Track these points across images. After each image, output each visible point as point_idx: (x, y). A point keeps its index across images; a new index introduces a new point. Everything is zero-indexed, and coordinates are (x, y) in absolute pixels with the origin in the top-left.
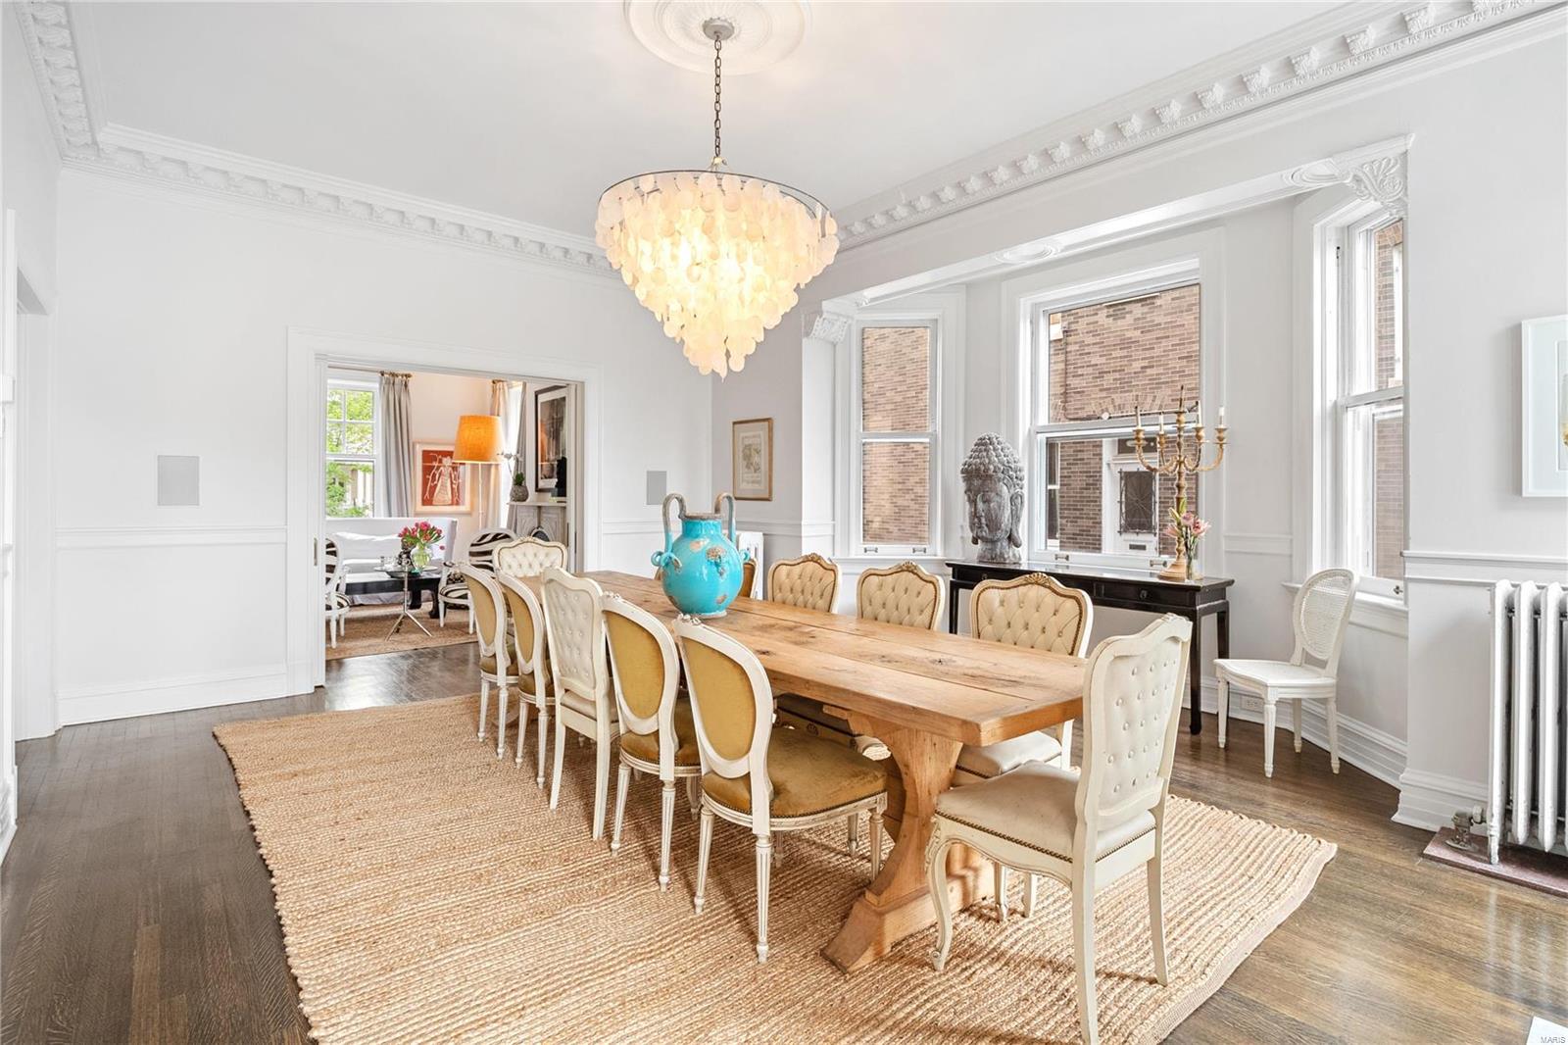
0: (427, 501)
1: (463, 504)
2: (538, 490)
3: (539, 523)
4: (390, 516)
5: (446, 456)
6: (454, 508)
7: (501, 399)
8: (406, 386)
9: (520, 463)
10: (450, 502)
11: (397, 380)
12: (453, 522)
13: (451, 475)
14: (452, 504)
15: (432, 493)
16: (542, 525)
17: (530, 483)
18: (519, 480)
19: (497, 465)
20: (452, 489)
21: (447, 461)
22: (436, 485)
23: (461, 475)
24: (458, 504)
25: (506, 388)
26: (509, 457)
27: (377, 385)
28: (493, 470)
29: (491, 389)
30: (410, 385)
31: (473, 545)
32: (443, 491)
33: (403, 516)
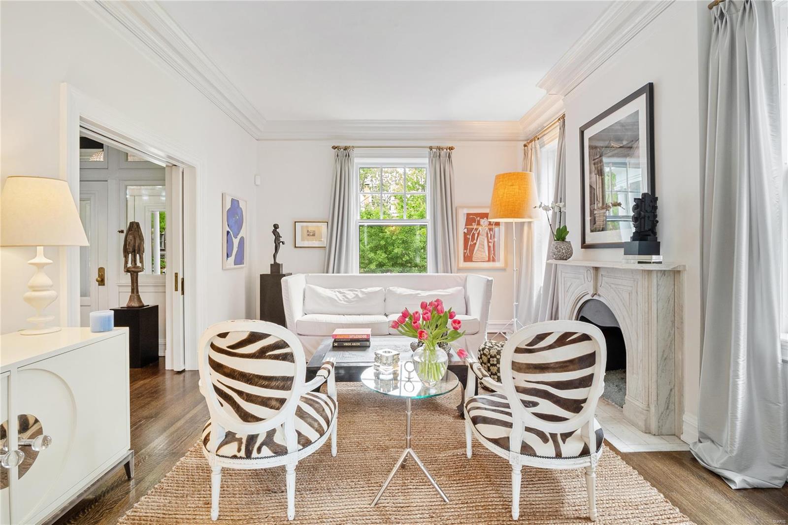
0: (468, 258)
1: (499, 261)
2: (585, 246)
3: (596, 289)
4: (437, 272)
5: (482, 218)
6: (491, 264)
7: (533, 158)
8: (449, 157)
9: (560, 214)
10: (487, 259)
11: (443, 153)
12: (488, 281)
13: (487, 234)
14: (489, 261)
15: (472, 251)
16: (599, 292)
17: (574, 238)
18: (560, 235)
19: (530, 223)
20: (489, 247)
21: (484, 222)
22: (475, 244)
23: (496, 235)
24: (494, 260)
25: (538, 146)
26: (546, 209)
27: (426, 160)
28: (526, 228)
29: (523, 152)
30: (453, 156)
31: (518, 350)
32: (481, 249)
33: (447, 273)
